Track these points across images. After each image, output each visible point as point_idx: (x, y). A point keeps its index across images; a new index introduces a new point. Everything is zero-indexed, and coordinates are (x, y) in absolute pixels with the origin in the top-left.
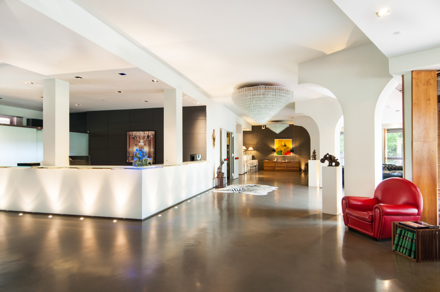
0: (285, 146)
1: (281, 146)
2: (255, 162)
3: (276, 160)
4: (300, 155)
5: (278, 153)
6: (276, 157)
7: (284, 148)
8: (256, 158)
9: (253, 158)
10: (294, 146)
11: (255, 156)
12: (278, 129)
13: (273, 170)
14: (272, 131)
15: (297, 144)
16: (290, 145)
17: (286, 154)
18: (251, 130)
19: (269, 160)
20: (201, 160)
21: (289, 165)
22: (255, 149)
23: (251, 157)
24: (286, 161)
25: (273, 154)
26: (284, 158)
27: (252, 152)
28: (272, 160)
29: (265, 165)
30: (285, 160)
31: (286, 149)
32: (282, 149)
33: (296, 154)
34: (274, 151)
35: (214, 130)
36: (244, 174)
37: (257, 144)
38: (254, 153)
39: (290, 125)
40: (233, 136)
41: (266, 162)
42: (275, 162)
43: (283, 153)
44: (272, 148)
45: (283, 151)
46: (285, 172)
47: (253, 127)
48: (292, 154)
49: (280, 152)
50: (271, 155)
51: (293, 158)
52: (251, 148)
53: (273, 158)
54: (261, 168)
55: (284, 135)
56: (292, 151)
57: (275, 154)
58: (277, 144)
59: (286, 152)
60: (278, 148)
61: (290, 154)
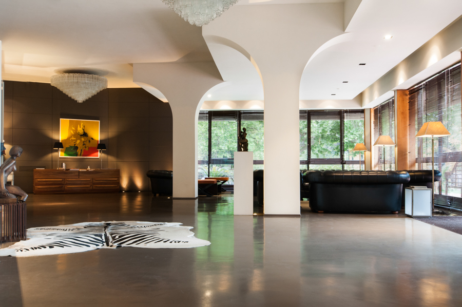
0: (85, 135)
1: (77, 135)
3: (64, 168)
4: (118, 155)
5: (67, 151)
6: (63, 160)
7: (83, 139)
10: (104, 137)
13: (58, 191)
15: (112, 132)
16: (97, 135)
17: (87, 153)
19: (46, 167)
24: (89, 169)
25: (55, 154)
26: (82, 164)
28: (55, 168)
29: (38, 179)
31: (88, 144)
32: (78, 142)
33: (108, 153)
34: (59, 145)
41: (39, 172)
42: (62, 172)
43: (79, 151)
44: (52, 140)
45: (80, 147)
48: (99, 155)
49: (72, 150)
50: (50, 156)
51: (105, 162)
56: (102, 146)
57: (61, 154)
58: (64, 131)
59: (87, 149)
60: (68, 139)
61: (96, 154)
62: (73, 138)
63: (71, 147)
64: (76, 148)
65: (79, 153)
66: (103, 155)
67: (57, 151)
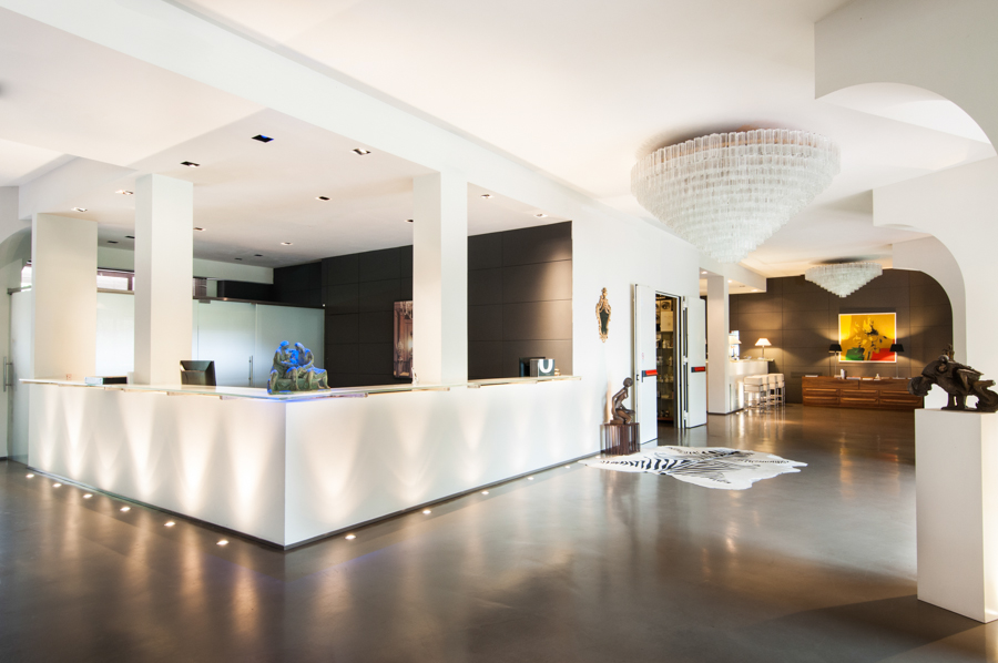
0: (874, 332)
1: (862, 333)
2: (776, 381)
3: (842, 375)
4: (924, 360)
5: (850, 354)
6: (844, 366)
7: (871, 338)
8: (780, 368)
9: (772, 368)
10: (903, 333)
11: (777, 363)
12: (843, 284)
13: (833, 403)
14: (824, 291)
15: (914, 328)
16: (892, 332)
17: (876, 357)
18: (764, 290)
19: (820, 374)
20: (552, 373)
21: (886, 390)
22: (774, 344)
23: (763, 364)
24: (878, 378)
25: (833, 358)
26: (870, 370)
27: (767, 351)
28: (831, 375)
29: (807, 388)
30: (874, 376)
31: (878, 344)
32: (864, 342)
33: (910, 356)
34: (836, 347)
35: (604, 291)
36: (734, 412)
37: (782, 329)
38: (775, 354)
39: (883, 270)
40: (684, 306)
41: (809, 380)
42: (839, 382)
43: (865, 354)
44: (830, 340)
45: (868, 349)
46: (871, 412)
47: (771, 282)
48: (896, 358)
49: (858, 352)
50: (827, 360)
51: (899, 369)
52: (763, 342)
53: (833, 369)
54: (791, 397)
55: (866, 300)
56: (898, 348)
57: (841, 358)
58: (845, 329)
59: (877, 351)
60: (851, 339)
61: (891, 357)
62: (857, 338)
63: (855, 349)
64: (862, 350)
65: (866, 357)
66: (902, 359)
67: (833, 354)
